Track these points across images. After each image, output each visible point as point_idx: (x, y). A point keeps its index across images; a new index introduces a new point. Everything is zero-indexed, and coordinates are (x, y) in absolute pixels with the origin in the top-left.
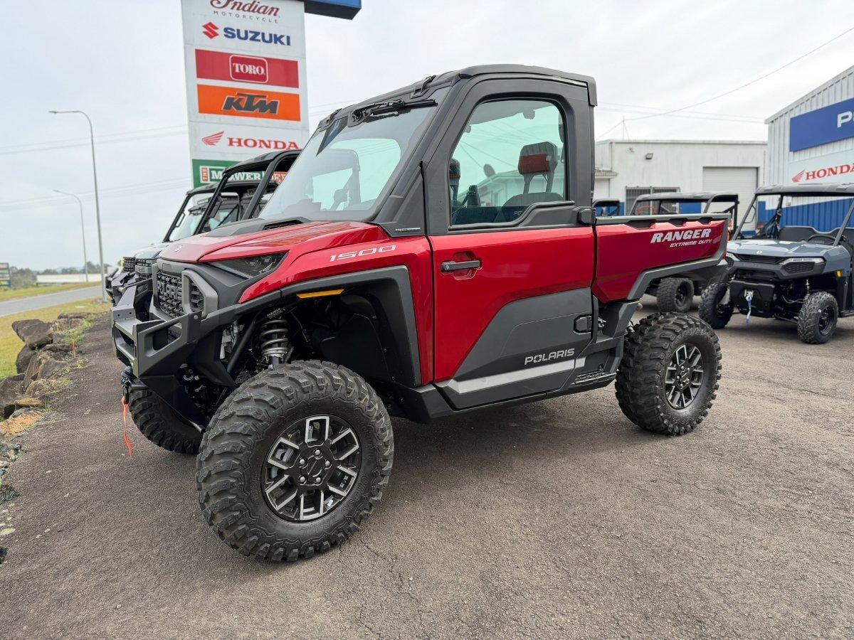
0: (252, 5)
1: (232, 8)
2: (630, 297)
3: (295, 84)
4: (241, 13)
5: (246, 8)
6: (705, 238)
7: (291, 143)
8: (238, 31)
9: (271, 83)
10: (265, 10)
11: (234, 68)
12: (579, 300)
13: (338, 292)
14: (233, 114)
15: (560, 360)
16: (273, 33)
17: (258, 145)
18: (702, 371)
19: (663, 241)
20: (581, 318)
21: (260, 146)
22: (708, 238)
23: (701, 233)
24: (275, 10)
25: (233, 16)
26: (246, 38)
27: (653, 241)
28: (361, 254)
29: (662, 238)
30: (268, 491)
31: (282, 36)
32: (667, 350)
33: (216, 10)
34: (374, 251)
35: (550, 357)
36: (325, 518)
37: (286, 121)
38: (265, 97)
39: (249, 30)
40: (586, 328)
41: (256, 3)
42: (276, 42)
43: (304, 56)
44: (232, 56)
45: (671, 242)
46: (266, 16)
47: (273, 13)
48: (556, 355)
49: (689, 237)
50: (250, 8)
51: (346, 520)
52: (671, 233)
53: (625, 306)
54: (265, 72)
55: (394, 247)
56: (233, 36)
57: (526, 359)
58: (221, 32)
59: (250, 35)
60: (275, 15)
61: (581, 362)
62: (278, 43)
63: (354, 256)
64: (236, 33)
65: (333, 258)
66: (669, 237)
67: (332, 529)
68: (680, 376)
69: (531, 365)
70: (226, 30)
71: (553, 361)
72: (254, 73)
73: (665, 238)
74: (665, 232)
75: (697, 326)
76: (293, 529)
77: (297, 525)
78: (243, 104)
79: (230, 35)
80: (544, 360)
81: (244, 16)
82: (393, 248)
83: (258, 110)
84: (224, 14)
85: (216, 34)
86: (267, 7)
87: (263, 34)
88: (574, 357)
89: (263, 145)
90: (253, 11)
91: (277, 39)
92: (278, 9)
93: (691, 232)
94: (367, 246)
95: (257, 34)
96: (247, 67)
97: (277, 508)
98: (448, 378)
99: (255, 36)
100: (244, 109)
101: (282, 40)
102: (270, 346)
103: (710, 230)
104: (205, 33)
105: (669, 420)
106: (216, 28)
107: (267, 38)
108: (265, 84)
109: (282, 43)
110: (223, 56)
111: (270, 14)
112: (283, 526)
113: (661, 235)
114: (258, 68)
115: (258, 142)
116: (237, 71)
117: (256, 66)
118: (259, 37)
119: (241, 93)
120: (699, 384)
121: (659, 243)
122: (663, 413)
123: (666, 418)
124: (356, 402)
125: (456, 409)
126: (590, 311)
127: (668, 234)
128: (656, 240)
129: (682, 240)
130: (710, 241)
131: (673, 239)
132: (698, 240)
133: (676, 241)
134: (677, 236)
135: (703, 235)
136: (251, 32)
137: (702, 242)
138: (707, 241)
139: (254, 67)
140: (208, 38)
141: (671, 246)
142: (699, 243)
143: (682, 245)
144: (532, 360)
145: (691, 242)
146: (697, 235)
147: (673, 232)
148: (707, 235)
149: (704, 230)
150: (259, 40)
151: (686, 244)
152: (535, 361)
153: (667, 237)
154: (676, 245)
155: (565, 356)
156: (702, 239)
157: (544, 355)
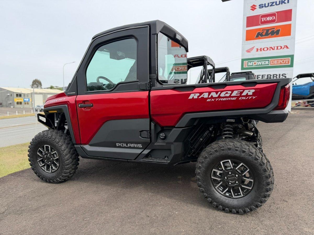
2: (176, 126)
3: (290, 19)
7: (285, 46)
8: (265, 4)
9: (277, 22)
11: (261, 20)
12: (144, 123)
13: (56, 112)
14: (260, 38)
15: (134, 148)
17: (269, 49)
18: (252, 181)
19: (200, 97)
20: (144, 132)
21: (270, 50)
23: (242, 93)
26: (268, 6)
28: (56, 101)
29: (198, 96)
30: (38, 160)
34: (60, 100)
35: (129, 146)
36: (50, 174)
37: (284, 37)
38: (274, 28)
39: (269, 2)
40: (146, 136)
43: (296, 6)
44: (261, 16)
45: (208, 98)
48: (132, 145)
49: (228, 95)
52: (208, 93)
53: (174, 129)
54: (275, 18)
56: (263, 7)
57: (117, 144)
58: (257, 7)
59: (270, 4)
62: (283, 3)
64: (264, 5)
65: (51, 102)
66: (206, 95)
67: (52, 177)
68: (227, 178)
69: (119, 147)
70: (260, 6)
71: (130, 148)
72: (270, 19)
73: (202, 96)
75: (237, 150)
76: (44, 173)
78: (264, 34)
79: (261, 7)
80: (126, 146)
82: (64, 99)
83: (270, 34)
85: (255, 8)
87: (276, 2)
88: (144, 149)
89: (271, 49)
93: (230, 92)
94: (59, 98)
95: (273, 3)
96: (267, 18)
97: (40, 166)
98: (86, 144)
100: (264, 36)
101: (285, 2)
103: (253, 91)
104: (251, 9)
105: (213, 199)
106: (255, 6)
107: (278, 3)
108: (275, 23)
109: (285, 3)
110: (257, 17)
112: (42, 171)
115: (269, 48)
116: (263, 20)
117: (271, 17)
118: (274, 4)
119: (263, 29)
120: (250, 188)
121: (196, 99)
122: (207, 194)
123: (210, 197)
124: (55, 144)
125: (88, 156)
126: (149, 130)
127: (204, 94)
128: (193, 97)
129: (219, 97)
130: (254, 97)
131: (210, 97)
132: (238, 97)
133: (212, 97)
134: (214, 95)
135: (244, 94)
136: (270, 3)
137: (244, 98)
138: (250, 97)
139: (270, 17)
140: (252, 11)
141: (207, 101)
142: (240, 99)
143: (219, 100)
144: (120, 145)
145: (230, 98)
146: (237, 94)
147: (210, 93)
148: (250, 93)
149: (245, 90)
150: (274, 5)
151: (224, 99)
152: (121, 146)
153: (204, 95)
154: (213, 100)
155: (137, 147)
156: (244, 96)
157: (125, 144)
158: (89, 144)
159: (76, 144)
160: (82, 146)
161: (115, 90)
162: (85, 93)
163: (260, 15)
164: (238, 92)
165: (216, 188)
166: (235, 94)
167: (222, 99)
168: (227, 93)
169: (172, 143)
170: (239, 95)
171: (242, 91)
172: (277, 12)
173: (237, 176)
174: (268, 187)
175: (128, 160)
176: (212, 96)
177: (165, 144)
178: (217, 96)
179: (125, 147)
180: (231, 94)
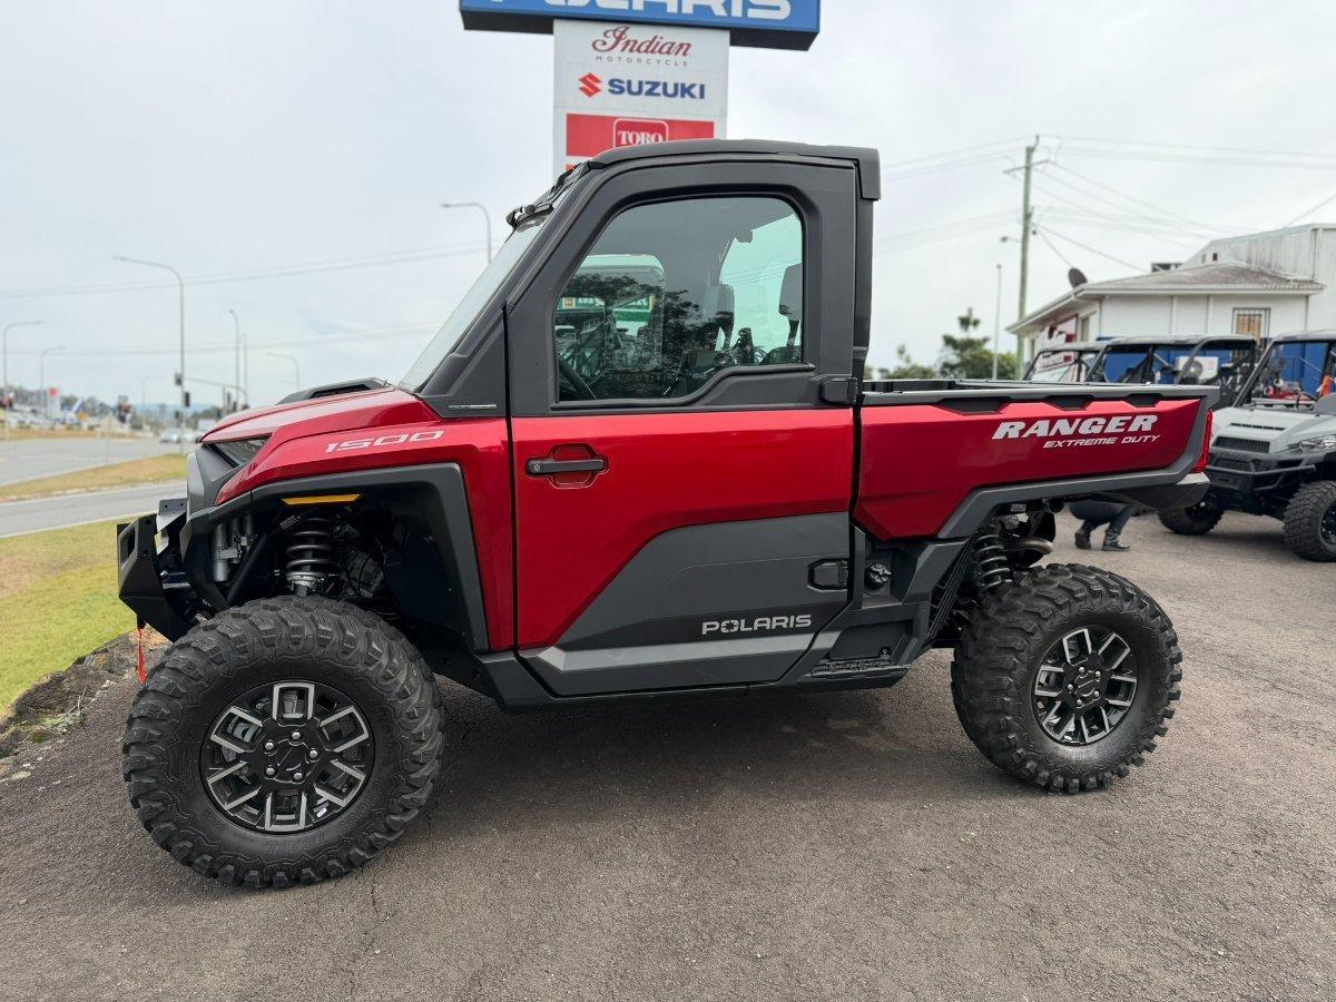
0: (651, 43)
1: (623, 50)
2: (942, 535)
4: (635, 55)
5: (643, 48)
6: (1140, 433)
8: (629, 83)
10: (670, 49)
11: (619, 138)
12: (828, 532)
13: (351, 498)
15: (779, 632)
16: (680, 82)
18: (1134, 680)
19: (1026, 435)
20: (826, 564)
22: (1147, 433)
23: (1128, 423)
24: (685, 47)
25: (624, 61)
26: (639, 92)
27: (999, 435)
28: (379, 442)
29: (1022, 432)
30: (211, 781)
31: (692, 86)
32: (1032, 634)
33: (600, 54)
34: (403, 438)
35: (756, 625)
36: (308, 834)
39: (644, 79)
40: (835, 582)
41: (658, 40)
42: (683, 96)
43: (724, 114)
44: (618, 120)
45: (1048, 438)
46: (672, 57)
47: (682, 52)
48: (771, 623)
49: (1097, 430)
50: (648, 47)
51: (343, 843)
52: (1047, 423)
53: (931, 548)
54: (664, 140)
55: (438, 434)
56: (622, 91)
57: (705, 625)
58: (604, 86)
59: (646, 88)
60: (684, 54)
61: (827, 640)
62: (686, 95)
63: (366, 445)
64: (625, 86)
65: (331, 447)
66: (1042, 429)
67: (316, 851)
68: (1075, 686)
69: (716, 636)
70: (611, 83)
71: (763, 633)
72: (648, 143)
73: (1031, 431)
74: (1030, 422)
75: (1113, 596)
76: (252, 840)
77: (259, 836)
79: (617, 90)
80: (743, 629)
81: (639, 60)
82: (437, 436)
84: (610, 59)
85: (597, 90)
86: (673, 44)
87: (665, 85)
88: (815, 630)
90: (652, 52)
91: (685, 91)
92: (689, 45)
93: (1102, 421)
94: (393, 430)
95: (656, 85)
96: (638, 136)
97: (227, 807)
98: (545, 645)
99: (653, 89)
101: (693, 91)
102: (298, 568)
103: (1154, 419)
104: (582, 89)
105: (1039, 763)
106: (597, 81)
107: (671, 90)
109: (692, 96)
110: (605, 121)
111: (676, 54)
112: (236, 835)
113: (1022, 425)
114: (654, 136)
116: (624, 141)
117: (651, 133)
118: (659, 90)
120: (1128, 704)
121: (1013, 439)
122: (1026, 748)
123: (1034, 758)
124: (361, 667)
125: (556, 695)
126: (847, 555)
127: (1039, 423)
128: (1007, 433)
129: (1076, 435)
130: (1155, 438)
131: (1052, 433)
132: (1120, 436)
133: (1058, 436)
134: (1064, 427)
135: (1134, 428)
136: (647, 83)
137: (1132, 440)
138: (1147, 437)
139: (648, 135)
140: (586, 96)
141: (1045, 446)
142: (1123, 441)
143: (1076, 445)
144: (717, 628)
145: (1101, 440)
146: (1117, 427)
147: (1053, 420)
148: (1147, 427)
149: (1137, 417)
150: (659, 95)
151: (1087, 442)
152: (724, 630)
153: (1037, 428)
154: (1060, 444)
155: (791, 626)
156: (1133, 434)
157: (743, 621)
158: (559, 642)
159: (490, 652)
160: (525, 655)
161: (706, 400)
162: (553, 409)
163: (615, 118)
164: (1121, 421)
165: (1044, 725)
166: (1115, 422)
167: (1084, 441)
168: (1095, 424)
169: (923, 597)
170: (1122, 430)
171: (1129, 418)
172: (669, 122)
173: (1098, 673)
174: (1173, 691)
175: (747, 684)
176: (1058, 430)
177: (900, 604)
178: (1070, 431)
179: (740, 635)
180: (1105, 426)
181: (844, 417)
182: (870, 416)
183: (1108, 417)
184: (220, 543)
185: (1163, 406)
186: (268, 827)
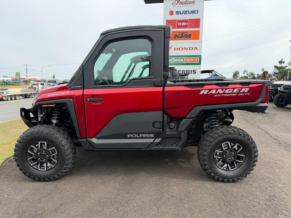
0: (186, 2)
1: (179, 4)
2: (187, 117)
3: (198, 27)
4: (182, 5)
5: (184, 4)
6: (244, 92)
7: (195, 48)
8: (180, 11)
9: (190, 28)
10: (190, 3)
11: (178, 24)
12: (157, 115)
13: (54, 105)
14: (177, 40)
15: (146, 138)
16: (192, 10)
17: (184, 49)
18: (244, 156)
20: (157, 123)
21: (184, 50)
22: (246, 93)
23: (240, 90)
24: (194, 2)
25: (179, 7)
26: (183, 14)
27: (201, 93)
28: (57, 94)
29: (208, 92)
30: (28, 159)
31: (195, 11)
32: (212, 142)
33: (174, 6)
34: (62, 93)
35: (140, 136)
36: (46, 172)
37: (194, 40)
38: (187, 33)
39: (184, 10)
40: (159, 127)
41: (187, 1)
42: (193, 13)
43: (203, 17)
45: (216, 94)
46: (190, 5)
47: (193, 3)
48: (144, 136)
49: (230, 92)
50: (185, 3)
51: (53, 174)
52: (215, 90)
53: (184, 120)
54: (188, 24)
55: (68, 93)
56: (179, 14)
57: (128, 135)
58: (175, 13)
59: (184, 12)
60: (193, 4)
61: (158, 140)
64: (179, 12)
65: (49, 95)
66: (214, 92)
67: (48, 175)
68: (226, 156)
69: (131, 138)
70: (176, 12)
71: (142, 138)
72: (185, 25)
73: (211, 92)
74: (210, 90)
75: (236, 134)
76: (36, 172)
78: (180, 36)
79: (178, 13)
80: (137, 136)
81: (183, 6)
83: (185, 37)
84: (176, 7)
85: (173, 14)
86: (191, 2)
87: (189, 11)
88: (155, 138)
89: (185, 49)
90: (186, 4)
91: (193, 12)
92: (194, 1)
93: (232, 90)
95: (186, 11)
96: (182, 23)
97: (31, 165)
99: (186, 12)
100: (180, 38)
101: (195, 12)
103: (248, 89)
104: (170, 14)
105: (215, 174)
106: (173, 12)
107: (190, 12)
108: (188, 28)
109: (195, 13)
110: (174, 21)
111: (191, 4)
112: (33, 170)
113: (208, 91)
114: (186, 23)
115: (184, 48)
116: (179, 25)
118: (187, 12)
119: (179, 32)
120: (242, 162)
121: (205, 94)
122: (211, 170)
123: (213, 173)
124: (54, 140)
125: (95, 148)
126: (162, 121)
127: (212, 90)
128: (204, 93)
129: (224, 93)
130: (249, 94)
131: (217, 93)
132: (238, 93)
133: (219, 93)
134: (220, 91)
135: (242, 91)
136: (184, 11)
137: (241, 94)
138: (246, 94)
139: (185, 23)
140: (170, 15)
141: (215, 96)
142: (239, 95)
143: (224, 96)
144: (131, 136)
145: (232, 94)
146: (237, 91)
147: (217, 90)
148: (246, 91)
149: (243, 88)
150: (187, 14)
151: (228, 95)
152: (133, 137)
153: (212, 92)
154: (219, 95)
155: (149, 136)
156: (242, 93)
157: (137, 135)
158: (96, 137)
159: (81, 138)
160: (88, 139)
161: (127, 85)
162: (93, 87)
163: (177, 20)
165: (217, 165)
166: (235, 91)
167: (226, 95)
168: (230, 90)
169: (182, 132)
170: (238, 92)
172: (190, 20)
173: (233, 153)
174: (256, 159)
175: (139, 149)
176: (219, 92)
177: (176, 133)
178: (222, 92)
179: (136, 138)
180: (233, 91)
181: (161, 89)
182: (166, 89)
183: (234, 89)
184: (39, 113)
185: (251, 86)
186: (39, 169)
